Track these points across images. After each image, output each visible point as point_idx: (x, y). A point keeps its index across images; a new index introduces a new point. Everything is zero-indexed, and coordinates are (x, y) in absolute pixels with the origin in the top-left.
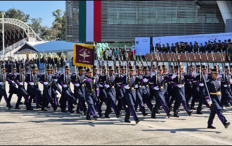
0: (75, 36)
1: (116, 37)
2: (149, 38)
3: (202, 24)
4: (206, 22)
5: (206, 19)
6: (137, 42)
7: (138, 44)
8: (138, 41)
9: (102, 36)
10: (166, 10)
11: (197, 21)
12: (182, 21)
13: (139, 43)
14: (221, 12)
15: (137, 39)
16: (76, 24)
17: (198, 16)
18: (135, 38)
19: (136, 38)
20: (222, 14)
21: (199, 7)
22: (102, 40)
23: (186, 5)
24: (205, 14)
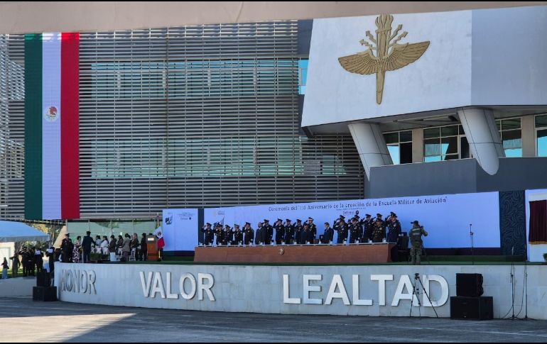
0: (13, 206)
1: (116, 208)
2: (197, 210)
3: (314, 177)
4: (321, 173)
5: (321, 166)
6: (167, 220)
7: (169, 223)
8: (169, 216)
9: (81, 207)
10: (230, 145)
11: (300, 170)
12: (267, 170)
13: (173, 222)
14: (360, 152)
15: (166, 213)
16: (13, 177)
17: (303, 159)
18: (162, 211)
19: (164, 210)
20: (361, 156)
21: (307, 138)
22: (83, 216)
23: (277, 133)
24: (320, 155)
